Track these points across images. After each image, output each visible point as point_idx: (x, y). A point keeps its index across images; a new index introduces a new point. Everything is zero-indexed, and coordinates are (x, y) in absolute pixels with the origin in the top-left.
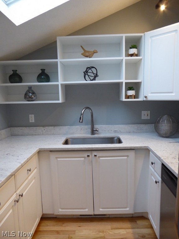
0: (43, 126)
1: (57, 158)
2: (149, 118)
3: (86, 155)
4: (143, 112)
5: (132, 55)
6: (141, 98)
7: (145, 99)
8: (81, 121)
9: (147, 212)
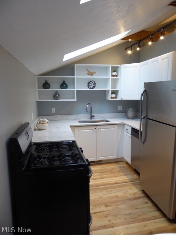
0: (61, 115)
1: (78, 130)
2: (121, 110)
3: (94, 128)
4: (118, 106)
5: (113, 76)
6: (119, 99)
7: (121, 99)
8: (87, 111)
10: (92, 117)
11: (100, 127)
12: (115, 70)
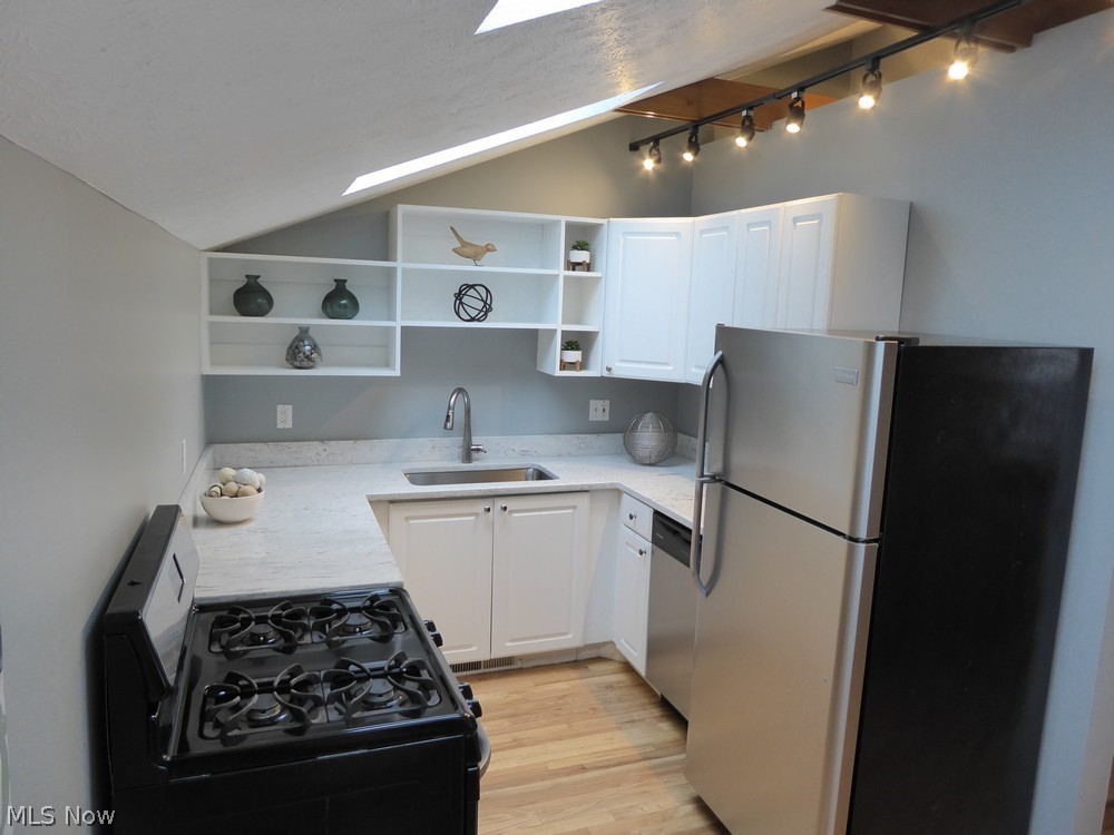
0: (321, 440)
1: (407, 519)
2: (607, 418)
3: (481, 506)
4: (593, 404)
6: (594, 371)
7: (606, 374)
8: (449, 425)
9: (612, 642)
10: (469, 453)
11: (511, 504)
12: (582, 239)
